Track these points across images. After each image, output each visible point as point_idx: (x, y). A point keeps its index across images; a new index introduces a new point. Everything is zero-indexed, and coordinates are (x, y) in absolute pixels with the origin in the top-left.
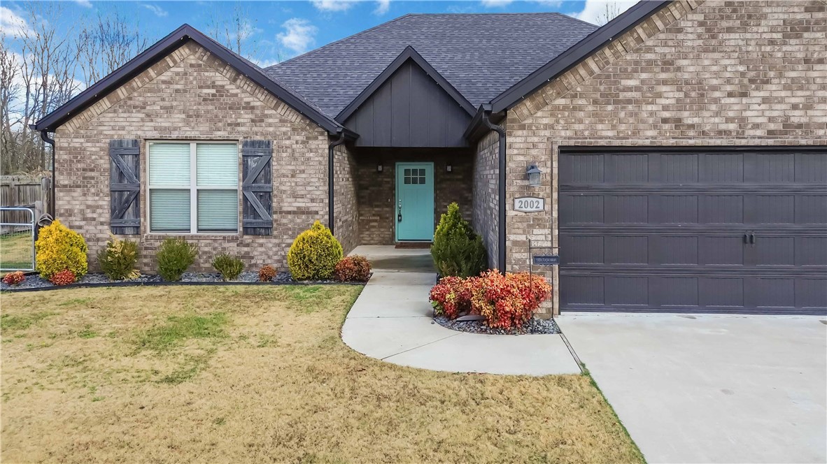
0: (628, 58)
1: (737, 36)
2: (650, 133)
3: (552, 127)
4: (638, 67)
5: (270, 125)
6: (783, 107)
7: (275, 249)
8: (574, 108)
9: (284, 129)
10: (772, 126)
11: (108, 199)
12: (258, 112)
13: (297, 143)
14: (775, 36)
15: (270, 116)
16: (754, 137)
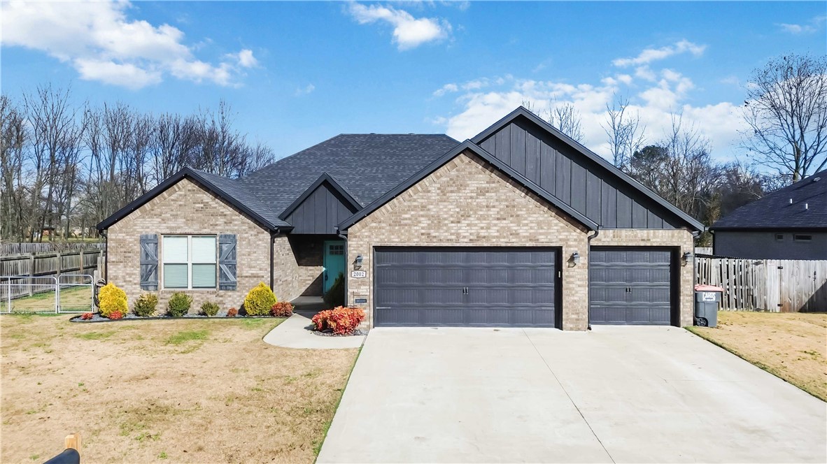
0: (405, 204)
1: (455, 194)
2: (416, 240)
3: (370, 237)
4: (410, 209)
5: (236, 225)
6: (477, 228)
7: (238, 299)
8: (380, 228)
9: (244, 228)
10: (472, 237)
11: (139, 269)
12: (228, 218)
13: (251, 235)
14: (473, 194)
15: (236, 220)
16: (463, 242)
